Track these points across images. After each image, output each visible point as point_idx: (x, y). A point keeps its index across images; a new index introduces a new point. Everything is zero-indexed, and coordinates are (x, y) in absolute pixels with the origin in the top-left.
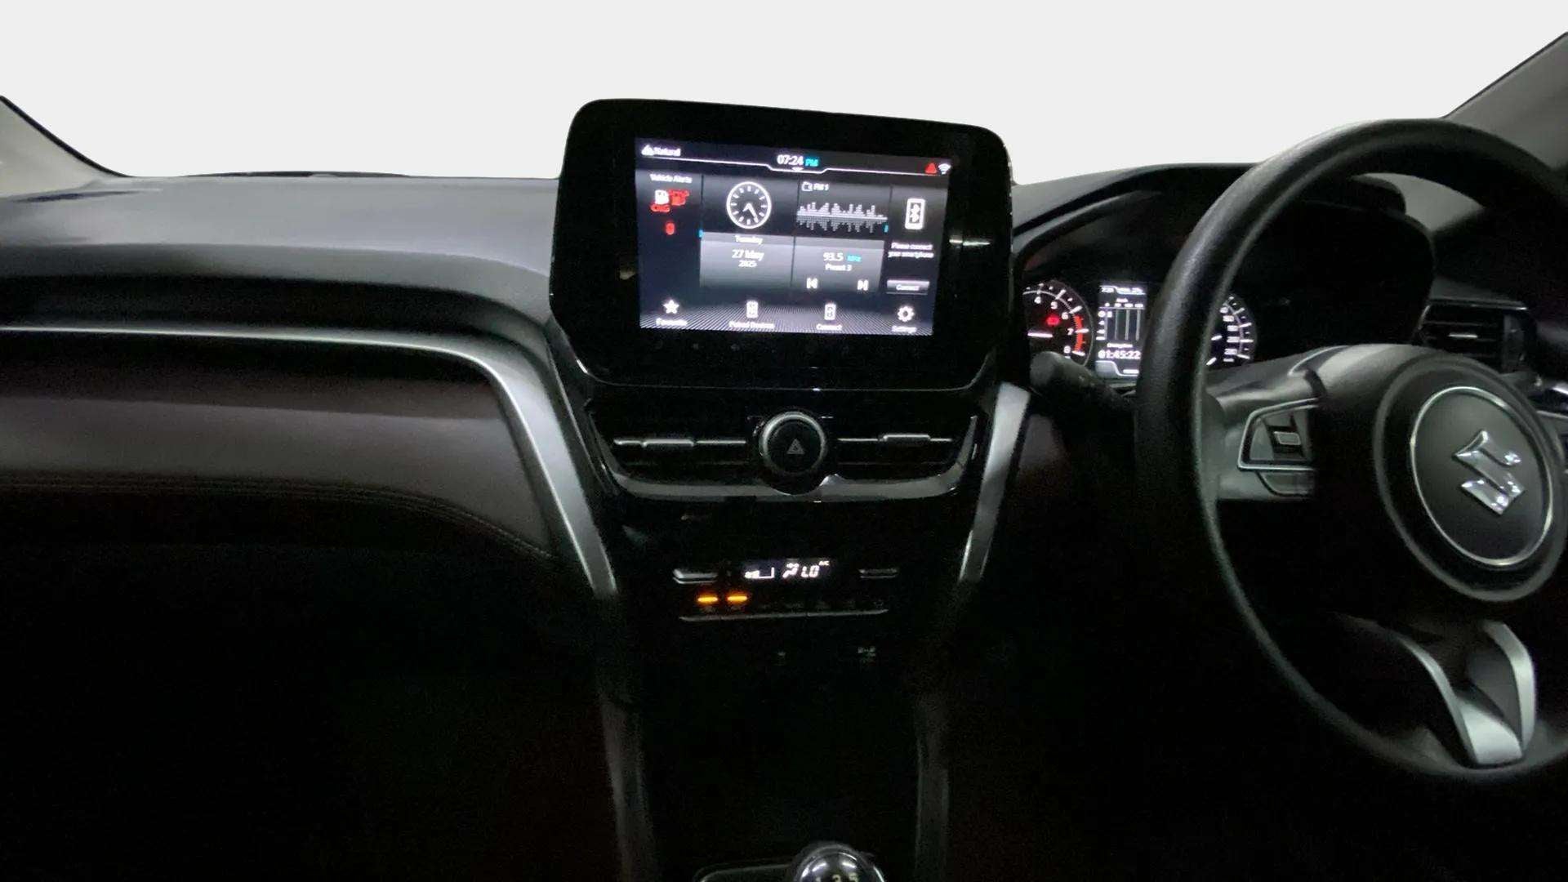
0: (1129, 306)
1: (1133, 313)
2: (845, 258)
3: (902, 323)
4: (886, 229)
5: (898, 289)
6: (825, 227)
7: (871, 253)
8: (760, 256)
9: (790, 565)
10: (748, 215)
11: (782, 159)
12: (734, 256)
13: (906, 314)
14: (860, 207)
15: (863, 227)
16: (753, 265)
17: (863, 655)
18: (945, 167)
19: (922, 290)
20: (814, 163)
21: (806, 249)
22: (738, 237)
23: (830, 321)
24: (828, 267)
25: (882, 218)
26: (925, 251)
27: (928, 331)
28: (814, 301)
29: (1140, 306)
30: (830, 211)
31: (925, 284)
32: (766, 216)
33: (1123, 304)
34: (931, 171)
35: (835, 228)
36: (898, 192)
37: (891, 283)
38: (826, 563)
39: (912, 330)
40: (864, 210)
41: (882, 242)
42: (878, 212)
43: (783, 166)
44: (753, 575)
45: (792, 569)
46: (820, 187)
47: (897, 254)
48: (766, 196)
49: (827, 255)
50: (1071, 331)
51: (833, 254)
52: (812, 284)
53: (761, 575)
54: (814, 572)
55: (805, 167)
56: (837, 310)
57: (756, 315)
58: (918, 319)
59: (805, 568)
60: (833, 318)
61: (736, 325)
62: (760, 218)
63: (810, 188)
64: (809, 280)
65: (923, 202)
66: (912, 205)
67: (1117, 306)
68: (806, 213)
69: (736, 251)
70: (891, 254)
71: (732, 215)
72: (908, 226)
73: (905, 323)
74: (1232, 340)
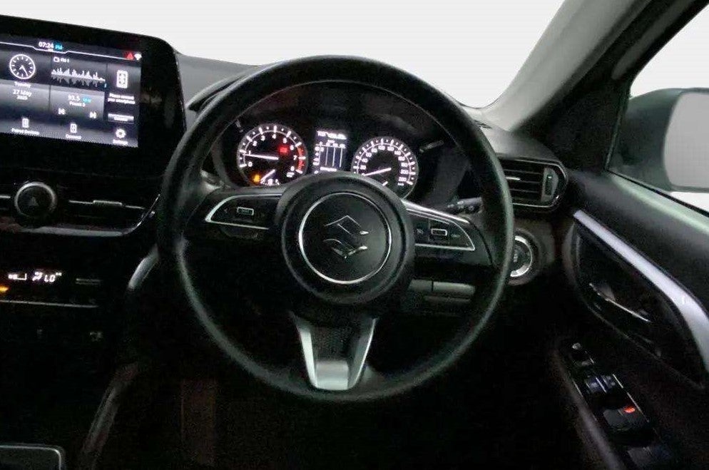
0: (335, 145)
1: (338, 150)
2: (81, 98)
3: (118, 139)
4: (105, 86)
5: (115, 119)
6: (68, 81)
7: (98, 98)
8: (29, 94)
9: (37, 273)
10: (21, 72)
11: (41, 44)
12: (14, 93)
13: (121, 134)
14: (88, 73)
15: (91, 83)
16: (26, 98)
17: (94, 336)
18: (138, 56)
19: (130, 121)
20: (61, 48)
21: (58, 93)
22: (16, 83)
23: (73, 133)
24: (71, 103)
25: (102, 80)
26: (130, 100)
27: (135, 145)
28: (64, 121)
29: (343, 146)
30: (71, 73)
31: (132, 118)
32: (33, 73)
33: (332, 144)
34: (130, 58)
35: (74, 83)
36: (111, 67)
37: (110, 115)
38: (60, 274)
39: (125, 143)
40: (91, 75)
41: (103, 93)
42: (99, 76)
43: (42, 48)
44: (13, 277)
45: (38, 276)
46: (64, 60)
47: (113, 100)
48: (32, 62)
49: (70, 97)
50: (295, 157)
51: (73, 97)
52: (62, 112)
53: (20, 277)
54: (52, 279)
55: (54, 49)
56: (78, 128)
57: (27, 126)
58: (128, 137)
59: (46, 276)
60: (75, 132)
61: (16, 131)
62: (29, 74)
63: (58, 61)
64: (60, 109)
65: (126, 73)
66: (120, 75)
67: (328, 145)
68: (57, 73)
69: (15, 90)
70: (109, 100)
71: (12, 71)
72: (119, 85)
73: (120, 139)
74: (403, 172)
